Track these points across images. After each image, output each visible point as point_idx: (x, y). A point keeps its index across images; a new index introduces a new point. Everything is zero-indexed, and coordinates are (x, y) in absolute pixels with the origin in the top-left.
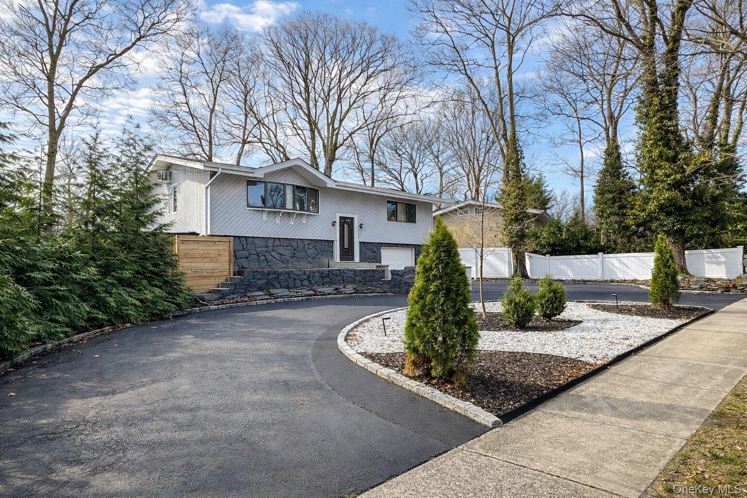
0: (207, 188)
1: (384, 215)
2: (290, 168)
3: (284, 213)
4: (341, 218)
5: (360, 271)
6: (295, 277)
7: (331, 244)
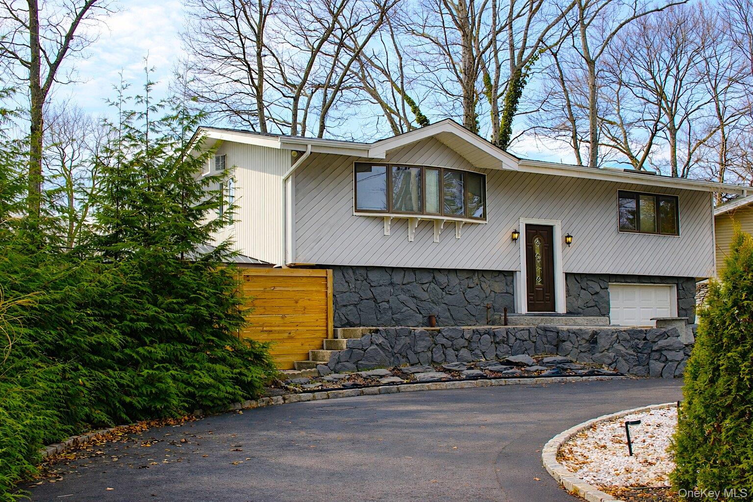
0: (286, 180)
1: (612, 220)
2: (432, 138)
3: (422, 222)
4: (528, 226)
5: (568, 331)
6: (444, 341)
7: (509, 278)
